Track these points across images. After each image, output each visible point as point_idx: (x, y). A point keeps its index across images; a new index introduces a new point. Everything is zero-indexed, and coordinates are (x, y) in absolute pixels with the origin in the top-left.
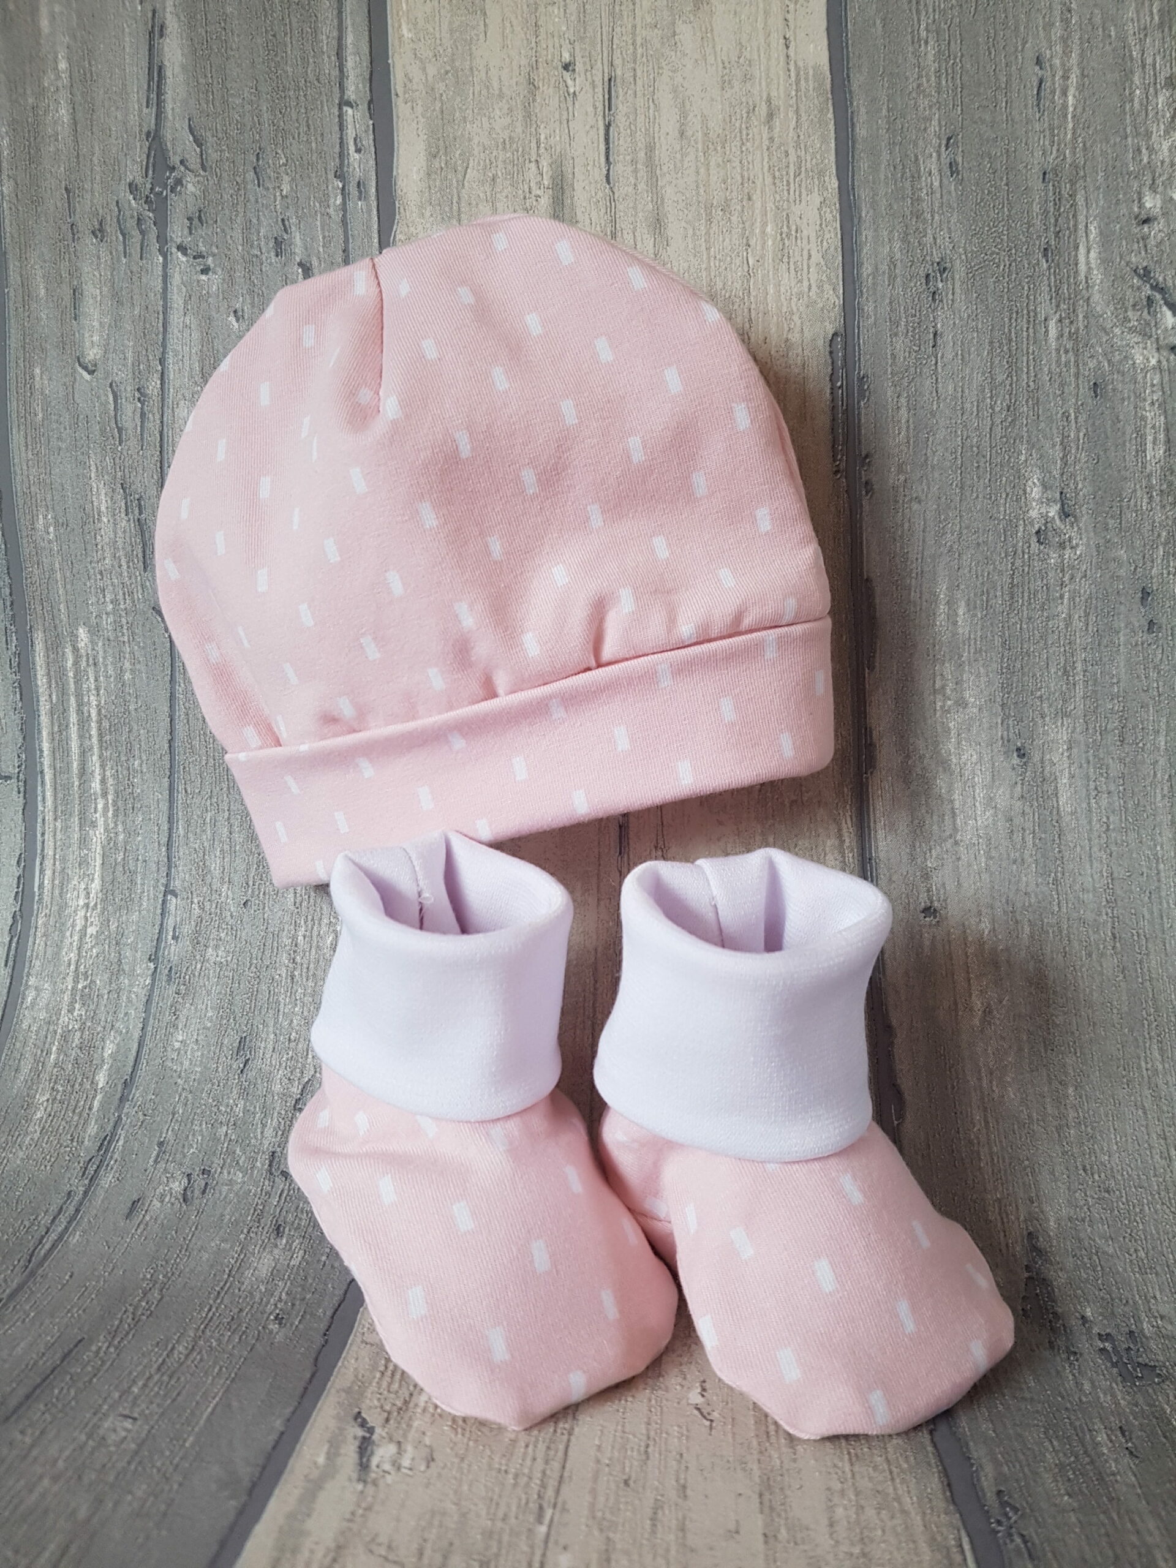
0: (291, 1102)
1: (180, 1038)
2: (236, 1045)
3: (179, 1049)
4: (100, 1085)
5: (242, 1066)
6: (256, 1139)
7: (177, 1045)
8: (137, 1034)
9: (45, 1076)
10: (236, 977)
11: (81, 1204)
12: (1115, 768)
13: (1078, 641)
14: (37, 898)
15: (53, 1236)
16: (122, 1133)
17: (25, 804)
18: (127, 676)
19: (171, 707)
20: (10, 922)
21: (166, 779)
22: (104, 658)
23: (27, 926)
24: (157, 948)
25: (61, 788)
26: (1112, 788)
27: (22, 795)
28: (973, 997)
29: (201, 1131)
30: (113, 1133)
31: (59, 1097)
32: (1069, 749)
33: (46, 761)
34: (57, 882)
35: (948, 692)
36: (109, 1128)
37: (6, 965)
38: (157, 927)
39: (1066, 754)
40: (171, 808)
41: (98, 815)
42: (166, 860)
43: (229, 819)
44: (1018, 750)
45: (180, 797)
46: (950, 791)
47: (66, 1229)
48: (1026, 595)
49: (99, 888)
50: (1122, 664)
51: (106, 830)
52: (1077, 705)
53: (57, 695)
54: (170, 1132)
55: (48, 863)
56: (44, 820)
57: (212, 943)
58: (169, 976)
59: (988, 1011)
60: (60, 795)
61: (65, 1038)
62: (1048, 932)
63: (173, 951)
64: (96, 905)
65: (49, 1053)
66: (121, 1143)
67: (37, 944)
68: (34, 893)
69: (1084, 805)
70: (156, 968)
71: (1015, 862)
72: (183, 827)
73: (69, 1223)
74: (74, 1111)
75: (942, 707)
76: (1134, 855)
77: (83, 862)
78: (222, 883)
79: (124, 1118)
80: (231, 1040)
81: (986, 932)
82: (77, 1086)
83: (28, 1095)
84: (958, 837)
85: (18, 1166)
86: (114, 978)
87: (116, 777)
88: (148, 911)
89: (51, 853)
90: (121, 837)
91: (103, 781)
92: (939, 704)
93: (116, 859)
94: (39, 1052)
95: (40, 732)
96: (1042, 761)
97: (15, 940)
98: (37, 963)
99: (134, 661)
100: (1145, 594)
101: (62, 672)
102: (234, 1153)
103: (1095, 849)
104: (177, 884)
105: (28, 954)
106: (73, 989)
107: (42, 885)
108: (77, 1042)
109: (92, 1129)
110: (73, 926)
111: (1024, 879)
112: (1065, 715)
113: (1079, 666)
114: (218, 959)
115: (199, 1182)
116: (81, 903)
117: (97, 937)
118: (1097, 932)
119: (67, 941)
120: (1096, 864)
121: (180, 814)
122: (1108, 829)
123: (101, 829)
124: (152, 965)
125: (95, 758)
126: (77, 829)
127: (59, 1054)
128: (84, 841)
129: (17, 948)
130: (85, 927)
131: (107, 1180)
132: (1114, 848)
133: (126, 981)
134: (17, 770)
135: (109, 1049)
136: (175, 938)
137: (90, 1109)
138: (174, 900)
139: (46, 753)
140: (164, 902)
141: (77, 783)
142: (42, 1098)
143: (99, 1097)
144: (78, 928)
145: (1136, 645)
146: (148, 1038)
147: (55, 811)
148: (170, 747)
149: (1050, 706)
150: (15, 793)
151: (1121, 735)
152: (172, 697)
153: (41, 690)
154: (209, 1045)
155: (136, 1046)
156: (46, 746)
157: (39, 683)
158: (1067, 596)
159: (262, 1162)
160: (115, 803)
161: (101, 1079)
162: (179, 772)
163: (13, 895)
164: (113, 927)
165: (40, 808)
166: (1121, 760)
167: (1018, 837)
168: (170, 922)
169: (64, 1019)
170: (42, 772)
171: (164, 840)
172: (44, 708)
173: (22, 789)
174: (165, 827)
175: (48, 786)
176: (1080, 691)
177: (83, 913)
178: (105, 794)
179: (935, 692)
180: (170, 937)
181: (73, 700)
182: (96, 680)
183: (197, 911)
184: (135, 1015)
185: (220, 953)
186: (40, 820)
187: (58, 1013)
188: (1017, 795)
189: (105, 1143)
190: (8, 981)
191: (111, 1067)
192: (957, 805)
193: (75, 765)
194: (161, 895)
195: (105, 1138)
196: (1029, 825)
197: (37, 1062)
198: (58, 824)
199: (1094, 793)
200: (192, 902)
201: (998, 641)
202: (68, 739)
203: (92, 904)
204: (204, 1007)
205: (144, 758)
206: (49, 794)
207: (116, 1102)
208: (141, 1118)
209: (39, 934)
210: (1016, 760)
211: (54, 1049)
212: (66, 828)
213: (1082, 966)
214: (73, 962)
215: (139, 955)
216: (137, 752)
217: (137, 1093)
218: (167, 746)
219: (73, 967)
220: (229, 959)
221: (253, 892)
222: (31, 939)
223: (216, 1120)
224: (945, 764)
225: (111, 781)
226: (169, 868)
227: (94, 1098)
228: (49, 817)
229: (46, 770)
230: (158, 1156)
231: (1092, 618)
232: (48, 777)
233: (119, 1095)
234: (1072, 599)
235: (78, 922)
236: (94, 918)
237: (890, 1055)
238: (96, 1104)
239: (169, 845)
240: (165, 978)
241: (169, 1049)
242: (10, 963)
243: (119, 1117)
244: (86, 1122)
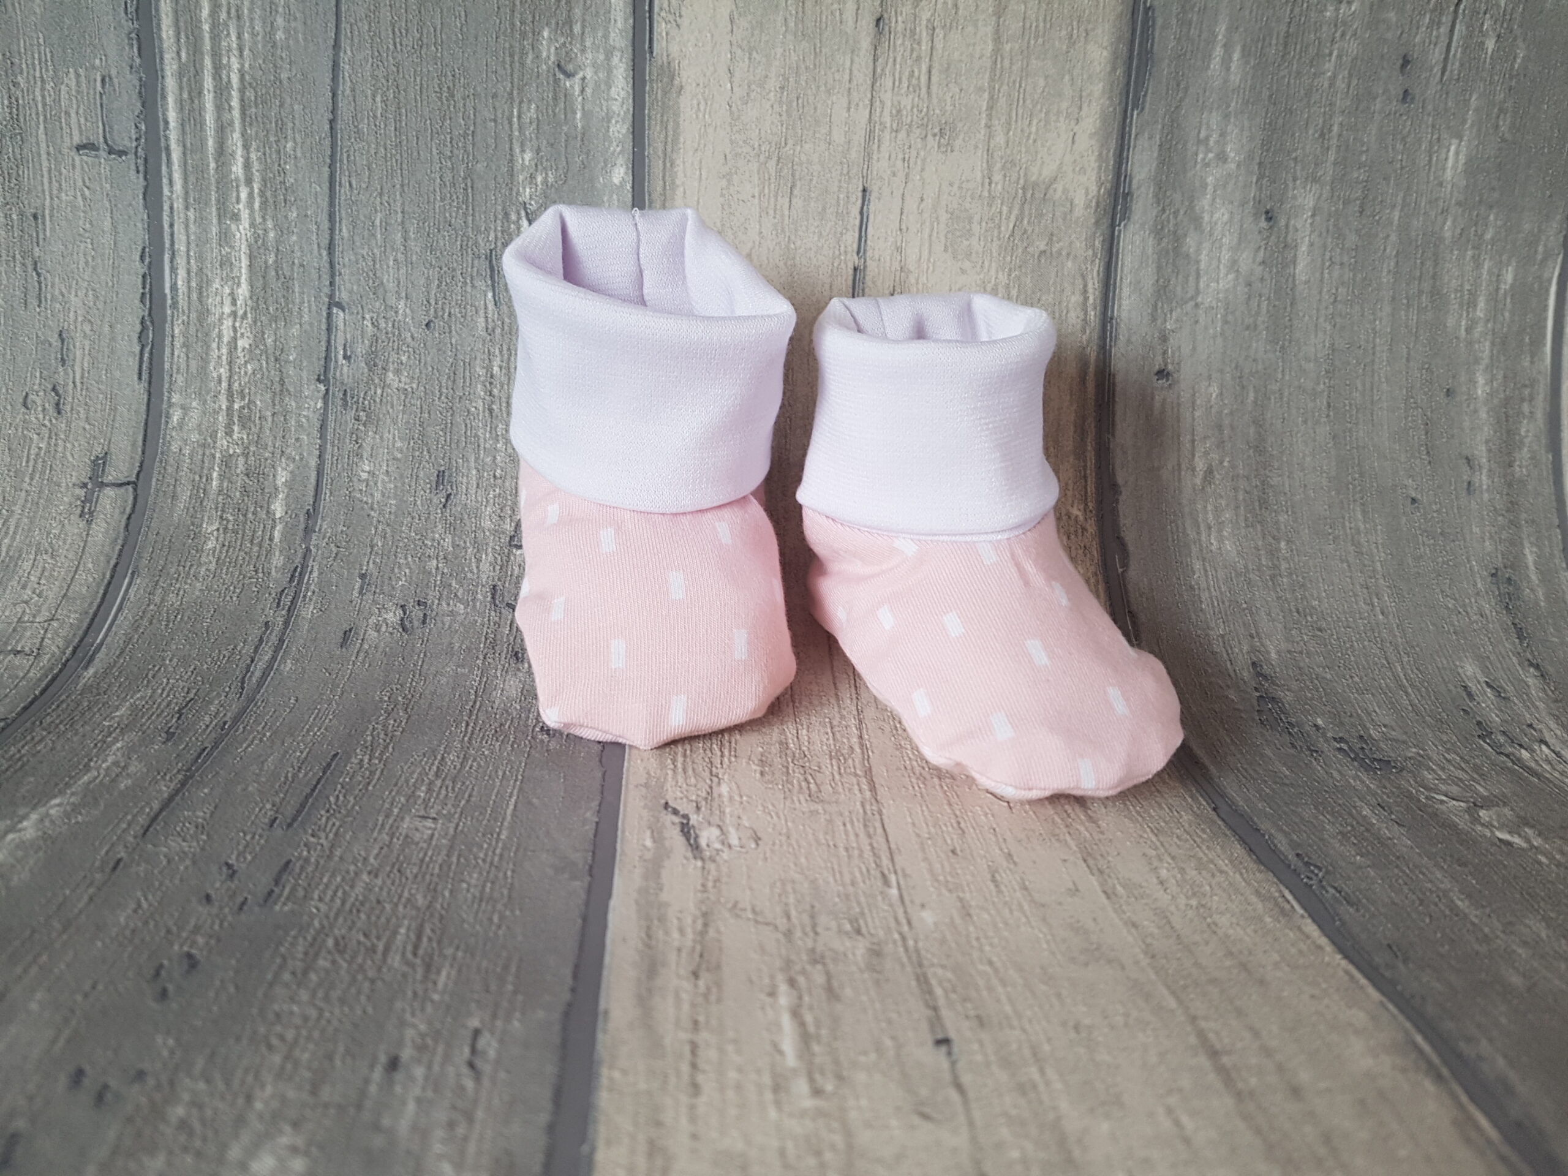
0: (505, 539)
1: (367, 468)
2: (434, 478)
3: (367, 481)
4: (278, 515)
5: (443, 500)
6: (472, 572)
7: (364, 476)
8: (313, 462)
9: (209, 504)
10: (424, 407)
11: (284, 634)
12: (1352, 239)
13: (1338, 103)
14: (169, 302)
15: (261, 665)
16: (314, 565)
17: (146, 188)
18: (280, 35)
19: (335, 79)
20: (138, 328)
21: (327, 169)
22: (251, 10)
23: (160, 333)
24: (326, 368)
25: (194, 173)
26: (1345, 259)
27: (141, 175)
28: (1197, 459)
29: (408, 564)
30: (304, 566)
31: (230, 526)
32: (1313, 215)
33: (173, 135)
34: (194, 284)
35: (1211, 143)
36: (298, 560)
37: (140, 378)
38: (324, 344)
39: (1309, 221)
40: (332, 204)
41: (241, 206)
42: (327, 266)
43: (403, 223)
44: (1267, 212)
45: (343, 192)
46: (1198, 251)
47: (274, 658)
48: (1298, 47)
49: (247, 295)
50: (1374, 132)
51: (252, 225)
52: (1328, 171)
53: (188, 53)
54: (371, 565)
55: (181, 261)
56: (171, 208)
57: (391, 367)
58: (344, 399)
59: (1209, 472)
60: (192, 179)
61: (227, 461)
62: (1270, 399)
63: (344, 371)
64: (245, 313)
65: (209, 479)
66: (315, 574)
67: (176, 355)
68: (165, 295)
69: (1318, 275)
70: (327, 390)
71: (1248, 328)
72: (348, 229)
73: (276, 651)
74: (252, 542)
75: (1204, 159)
76: (1356, 328)
77: (226, 262)
78: (399, 299)
79: (314, 550)
80: (427, 473)
81: (1214, 395)
82: (250, 515)
83: (193, 524)
84: (1199, 300)
85: (198, 597)
86: (277, 399)
87: (262, 160)
88: (311, 324)
89: (183, 248)
90: (272, 234)
91: (247, 166)
92: (1201, 156)
93: (266, 262)
94: (197, 478)
95: (164, 97)
96: (1287, 226)
97: (147, 349)
98: (180, 380)
99: (289, 17)
100: (1406, 62)
101: (194, 25)
102: (450, 585)
103: (1321, 320)
104: (343, 296)
105: (167, 366)
106: (228, 409)
107: (174, 288)
108: (241, 468)
109: (278, 560)
110: (220, 336)
111: (1254, 345)
112: (1315, 180)
113: (1336, 128)
114: (402, 385)
115: (417, 613)
116: (227, 310)
117: (250, 351)
118: (1314, 400)
119: (215, 354)
120: (1320, 335)
121: (343, 212)
122: (1335, 301)
123: (245, 223)
124: (322, 387)
125: (237, 135)
126: (215, 221)
127: (222, 481)
128: (225, 237)
129: (151, 359)
130: (235, 339)
131: (308, 611)
132: (1338, 320)
133: (293, 404)
134: (134, 144)
135: (282, 477)
136: (345, 357)
137: (271, 539)
138: (341, 314)
139: (172, 124)
140: (329, 315)
141: (212, 165)
142: (211, 527)
143: (279, 527)
144: (225, 340)
145: (1389, 114)
146: (327, 466)
147: (186, 199)
148: (331, 128)
149: (1303, 169)
150: (133, 172)
151: (1362, 206)
152: (335, 66)
153: (165, 45)
154: (402, 476)
155: (314, 475)
156: (172, 116)
157: (164, 35)
158: (1335, 53)
159: (482, 595)
160: (262, 193)
161: (278, 508)
162: (341, 161)
163: (139, 296)
164: (269, 341)
165: (166, 191)
166: (1358, 231)
167: (1254, 303)
168: (339, 340)
169: (222, 442)
170: (168, 149)
171: (325, 242)
172: (170, 68)
173: (141, 168)
174: (326, 225)
175: (176, 166)
176: (1332, 156)
177: (230, 324)
178: (249, 181)
179: (1199, 142)
180: (340, 357)
181: (208, 61)
182: (239, 37)
183: (370, 329)
184: (309, 440)
185: (403, 379)
186: (166, 207)
187: (214, 435)
188: (1259, 259)
189: (297, 575)
190: (146, 397)
191: (287, 496)
192: (1203, 266)
193: (210, 142)
194: (324, 308)
195: (295, 570)
196: (1265, 291)
197: (196, 487)
198: (191, 214)
199: (1327, 264)
200: (364, 318)
201: (1266, 93)
202: (202, 109)
203: (240, 313)
204: (391, 437)
205: (299, 140)
206: (177, 177)
207: (301, 533)
208: (334, 550)
209: (177, 344)
210: (1263, 224)
211: (215, 475)
212: (201, 220)
213: (1298, 432)
214: (224, 378)
215: (304, 374)
216: (290, 132)
217: (324, 525)
218: (327, 127)
219: (224, 385)
220: (414, 386)
221: (435, 311)
222: (168, 351)
223: (423, 554)
224: (1196, 221)
225: (256, 166)
226: (333, 276)
227: (273, 528)
228: (179, 205)
229: (173, 146)
230: (362, 588)
231: (1355, 82)
232: (176, 156)
233: (302, 526)
234: (1339, 57)
235: (225, 332)
236: (244, 328)
237: (1114, 512)
238: (277, 535)
239: (331, 248)
240: (340, 403)
241: (355, 479)
242: (145, 376)
243: (308, 550)
244: (269, 552)
